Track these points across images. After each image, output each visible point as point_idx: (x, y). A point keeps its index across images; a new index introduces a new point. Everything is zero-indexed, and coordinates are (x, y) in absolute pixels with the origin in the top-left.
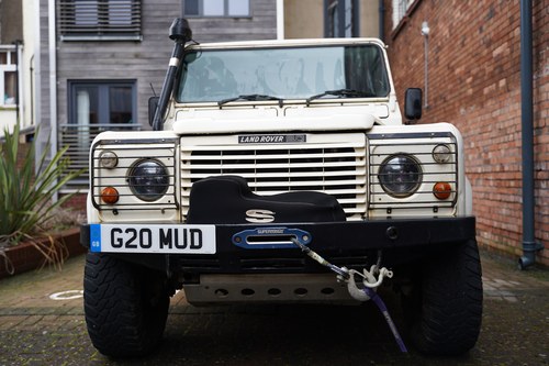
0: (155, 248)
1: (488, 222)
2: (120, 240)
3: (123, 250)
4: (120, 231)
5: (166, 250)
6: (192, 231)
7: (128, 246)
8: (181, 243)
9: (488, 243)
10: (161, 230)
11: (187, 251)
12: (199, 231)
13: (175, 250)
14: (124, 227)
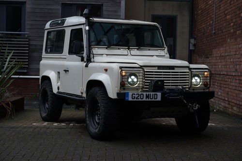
0: (144, 99)
1: (235, 102)
2: (134, 97)
3: (135, 100)
4: (135, 94)
5: (147, 100)
6: (155, 94)
7: (137, 99)
8: (152, 98)
9: (235, 112)
10: (146, 94)
11: (153, 100)
12: (157, 94)
13: (150, 100)
14: (136, 93)
